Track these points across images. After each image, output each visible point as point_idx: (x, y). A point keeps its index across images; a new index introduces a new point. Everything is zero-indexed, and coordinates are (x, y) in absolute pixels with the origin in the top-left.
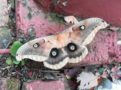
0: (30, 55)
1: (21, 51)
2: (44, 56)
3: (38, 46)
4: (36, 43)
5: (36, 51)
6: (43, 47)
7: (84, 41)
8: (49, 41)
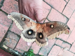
0: (16, 21)
1: (13, 14)
2: (22, 27)
3: (24, 20)
4: (25, 18)
5: (21, 21)
6: (26, 23)
7: (49, 35)
8: (31, 23)
